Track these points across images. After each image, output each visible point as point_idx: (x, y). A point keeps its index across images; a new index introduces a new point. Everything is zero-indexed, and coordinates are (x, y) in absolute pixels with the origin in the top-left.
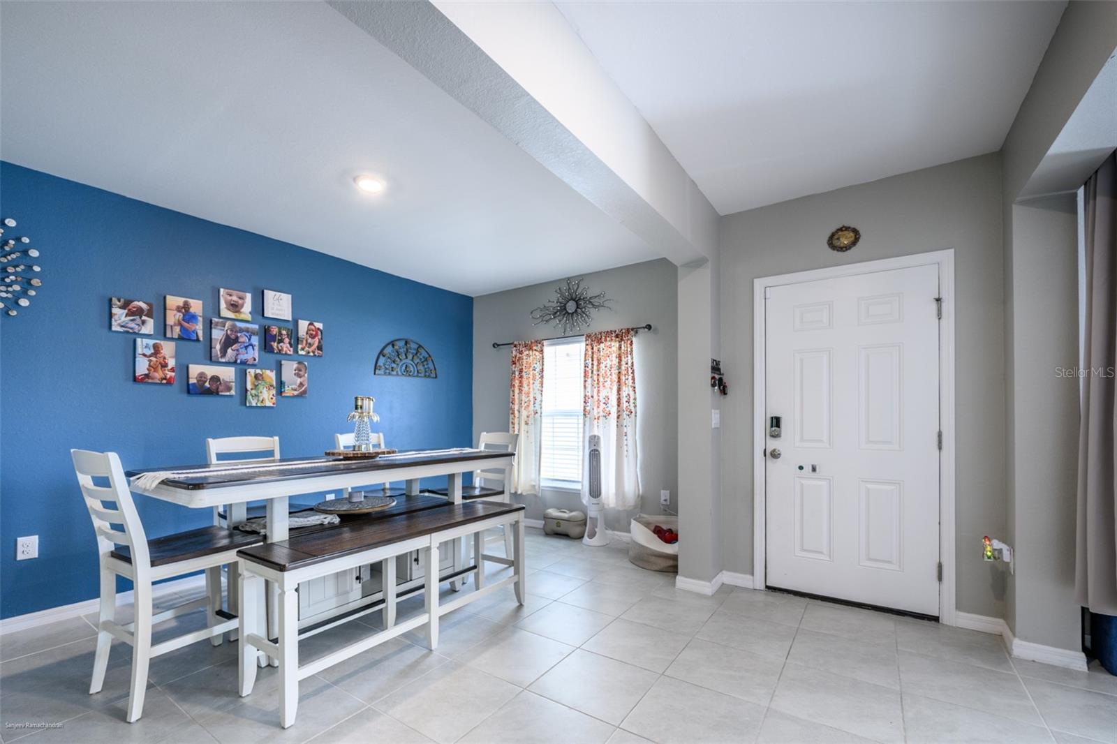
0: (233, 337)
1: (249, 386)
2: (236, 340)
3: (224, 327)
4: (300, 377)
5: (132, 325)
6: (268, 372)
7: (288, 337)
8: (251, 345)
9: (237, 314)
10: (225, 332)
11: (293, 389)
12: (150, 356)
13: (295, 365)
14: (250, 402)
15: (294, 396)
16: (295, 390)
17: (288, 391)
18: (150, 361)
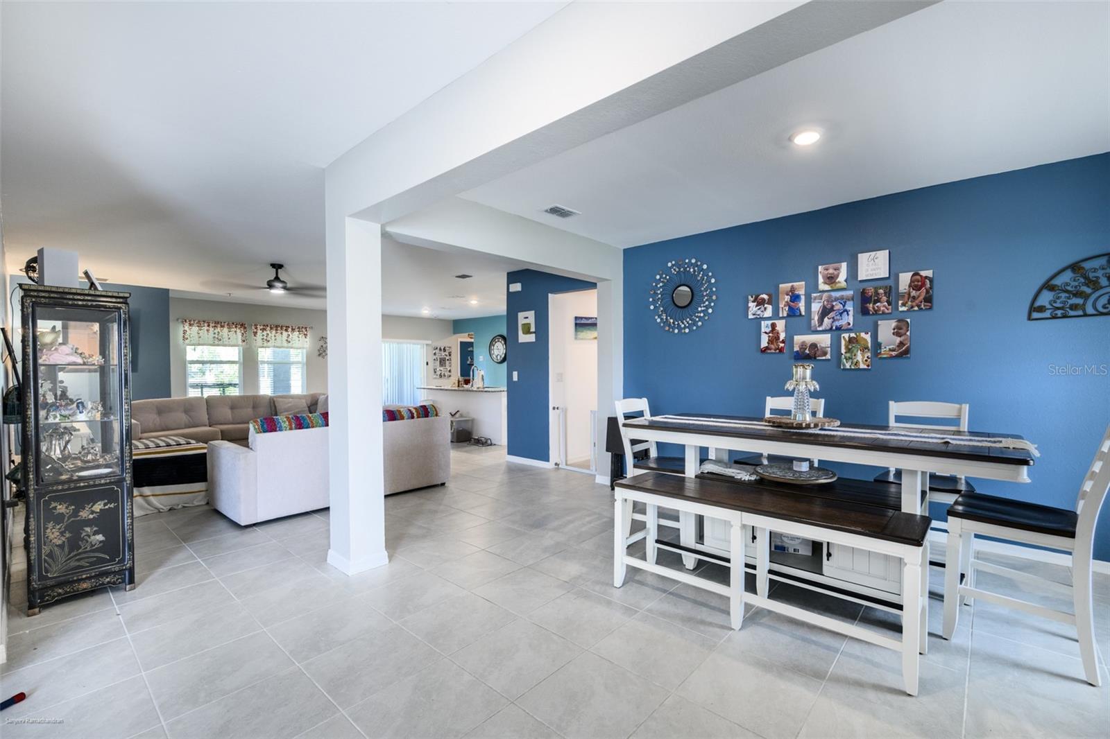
1: (843, 351)
2: (832, 309)
3: (821, 299)
4: (900, 337)
5: (759, 312)
6: (863, 335)
7: (885, 295)
8: (846, 311)
9: (833, 285)
10: (822, 304)
11: (890, 350)
12: (769, 333)
13: (893, 323)
14: (844, 365)
15: (892, 357)
16: (894, 350)
17: (884, 351)
18: (769, 336)
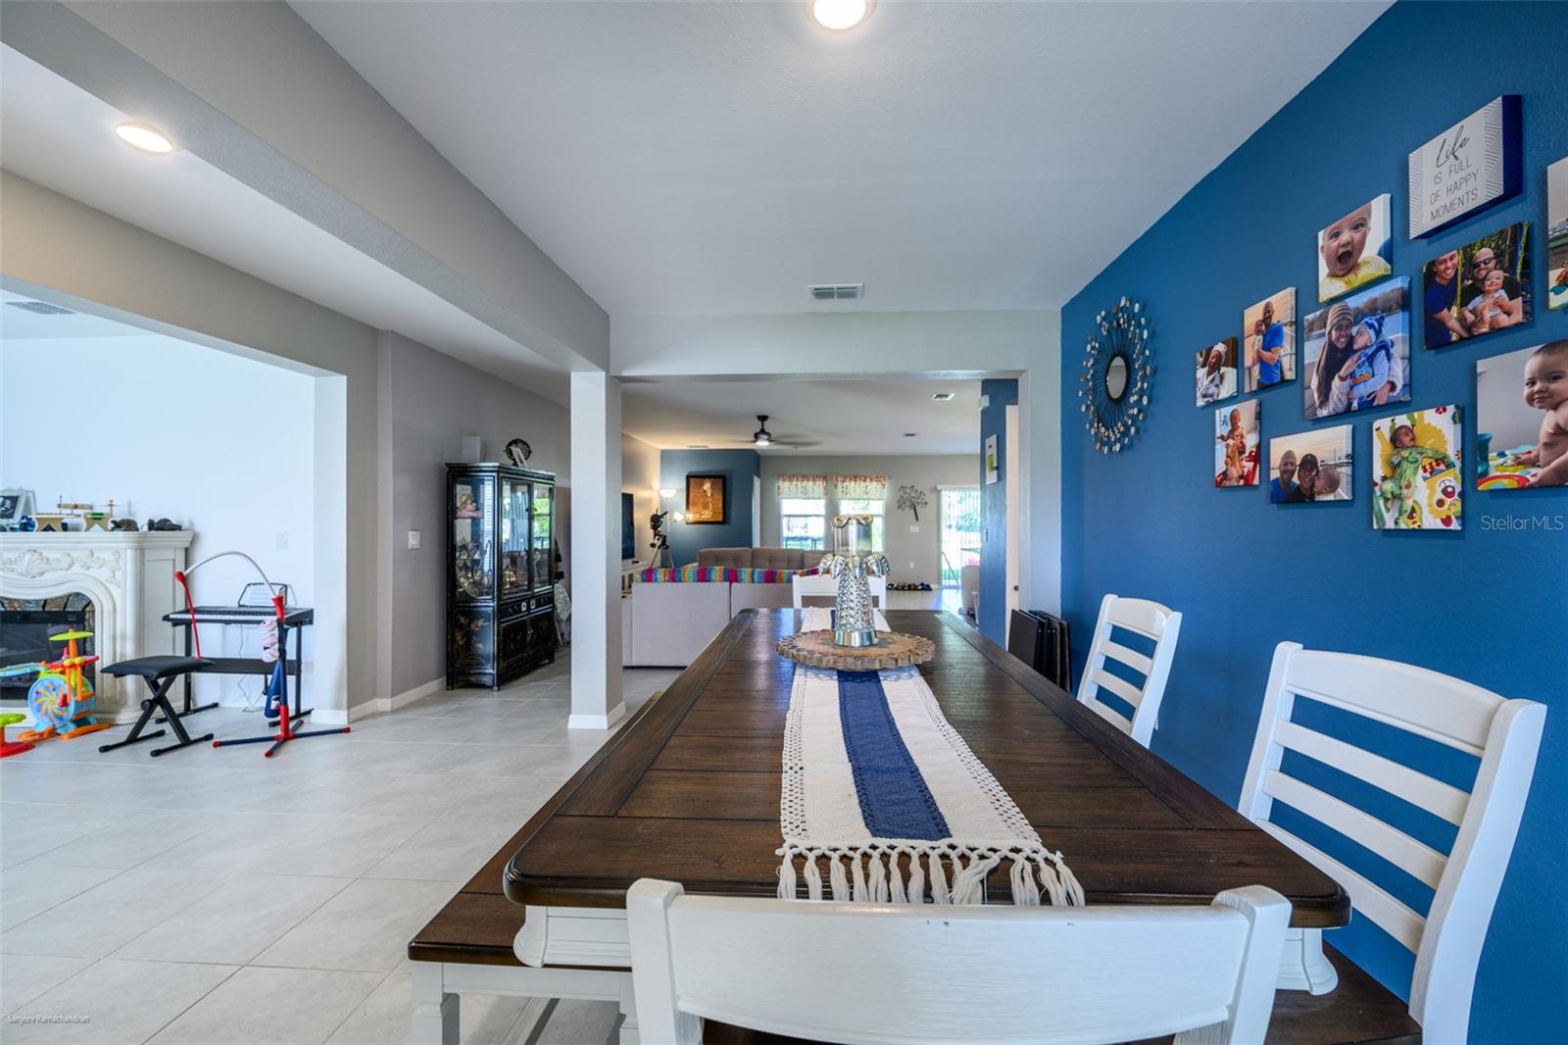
0: (1341, 344)
1: (1379, 471)
2: (1349, 350)
3: (1325, 326)
4: (1555, 407)
6: (1430, 417)
7: (1499, 265)
8: (1384, 346)
9: (1351, 276)
10: (1325, 339)
11: (1519, 462)
12: (1228, 437)
13: (1530, 361)
14: (1381, 519)
15: (1524, 489)
16: (1533, 463)
17: (1501, 471)
18: (1228, 445)
